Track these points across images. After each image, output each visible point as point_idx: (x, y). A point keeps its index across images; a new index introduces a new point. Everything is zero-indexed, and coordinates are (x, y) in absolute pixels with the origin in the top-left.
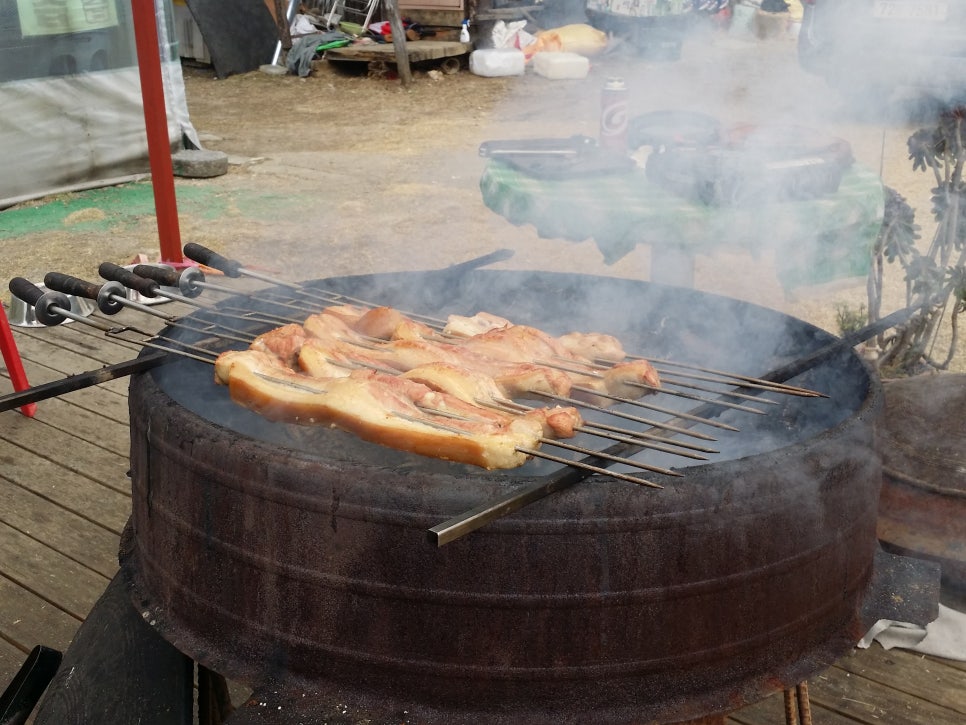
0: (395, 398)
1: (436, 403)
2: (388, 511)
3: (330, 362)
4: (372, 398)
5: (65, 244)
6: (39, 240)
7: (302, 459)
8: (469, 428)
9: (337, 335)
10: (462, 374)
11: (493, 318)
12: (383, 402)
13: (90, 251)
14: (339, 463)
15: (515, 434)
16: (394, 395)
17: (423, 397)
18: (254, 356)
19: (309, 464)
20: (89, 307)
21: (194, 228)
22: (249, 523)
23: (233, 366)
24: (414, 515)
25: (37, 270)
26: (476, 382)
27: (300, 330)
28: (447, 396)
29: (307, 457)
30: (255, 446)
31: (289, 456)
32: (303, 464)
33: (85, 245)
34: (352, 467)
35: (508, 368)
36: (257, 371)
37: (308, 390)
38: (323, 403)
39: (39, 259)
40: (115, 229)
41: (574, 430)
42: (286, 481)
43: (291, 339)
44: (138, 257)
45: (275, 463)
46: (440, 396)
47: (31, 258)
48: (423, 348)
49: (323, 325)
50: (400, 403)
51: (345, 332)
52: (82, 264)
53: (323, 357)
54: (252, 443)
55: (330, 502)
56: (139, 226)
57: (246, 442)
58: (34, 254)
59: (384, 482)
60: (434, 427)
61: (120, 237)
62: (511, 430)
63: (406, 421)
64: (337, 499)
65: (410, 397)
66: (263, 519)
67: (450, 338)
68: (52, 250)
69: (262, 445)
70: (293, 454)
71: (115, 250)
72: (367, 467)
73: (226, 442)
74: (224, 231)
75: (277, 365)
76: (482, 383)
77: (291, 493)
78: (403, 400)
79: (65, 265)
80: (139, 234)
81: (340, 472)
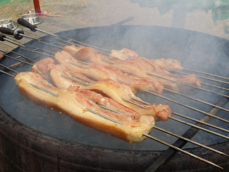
0: (87, 101)
1: (105, 103)
2: (83, 166)
3: (62, 76)
4: (77, 102)
5: (11, 8)
6: (4, 7)
7: (43, 138)
8: (120, 119)
9: (67, 61)
10: (117, 87)
11: (128, 50)
12: (82, 104)
13: (17, 10)
14: (59, 142)
15: (142, 124)
16: (87, 99)
17: (100, 100)
18: (30, 75)
19: (46, 141)
20: (16, 26)
21: (45, 3)
22: (23, 160)
23: (20, 81)
24: (95, 169)
25: (3, 16)
26: (123, 90)
27: (52, 60)
28: (111, 99)
29: (45, 137)
30: (23, 129)
31: (37, 136)
32: (43, 141)
33: (16, 8)
34: (66, 144)
35: (136, 80)
36: (31, 83)
37: (51, 93)
38: (56, 104)
39: (4, 12)
40: (24, 3)
41: (168, 118)
42: (36, 147)
43: (47, 66)
44: (29, 12)
45: (31, 139)
46: (107, 99)
47: (2, 12)
48: (101, 69)
49: (62, 56)
50: (90, 104)
51: (71, 59)
52: (15, 13)
53: (60, 74)
54: (21, 127)
55: (56, 160)
56: (30, 2)
57: (19, 126)
58: (3, 11)
59: (80, 153)
60: (105, 118)
61: (25, 6)
62: (140, 121)
63: (92, 113)
64: (59, 159)
65: (94, 100)
66: (29, 160)
67: (112, 60)
68: (7, 10)
69: (26, 129)
70: (39, 135)
71: (24, 9)
72: (72, 144)
73: (11, 125)
74: (52, 3)
75: (40, 79)
76: (125, 90)
77: (39, 153)
78: (91, 102)
79: (11, 14)
80: (30, 4)
81: (60, 147)
